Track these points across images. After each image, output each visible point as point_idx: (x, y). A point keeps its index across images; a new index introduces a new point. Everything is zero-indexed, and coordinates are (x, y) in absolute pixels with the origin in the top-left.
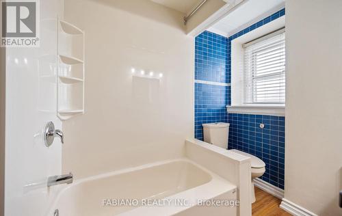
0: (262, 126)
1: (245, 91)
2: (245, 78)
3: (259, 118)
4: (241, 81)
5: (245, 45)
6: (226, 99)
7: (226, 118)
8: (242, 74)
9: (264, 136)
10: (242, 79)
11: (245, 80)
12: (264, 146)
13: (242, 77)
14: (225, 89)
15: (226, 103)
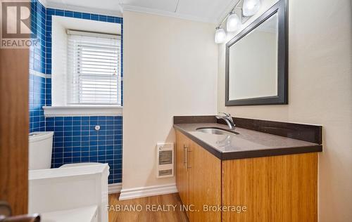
0: (98, 128)
1: (69, 88)
2: (68, 72)
3: (94, 120)
4: (64, 75)
5: (69, 31)
6: (43, 96)
7: (42, 124)
8: (65, 66)
9: (100, 138)
10: (65, 73)
11: (68, 75)
12: (100, 148)
13: (65, 69)
14: (40, 82)
15: (43, 103)
